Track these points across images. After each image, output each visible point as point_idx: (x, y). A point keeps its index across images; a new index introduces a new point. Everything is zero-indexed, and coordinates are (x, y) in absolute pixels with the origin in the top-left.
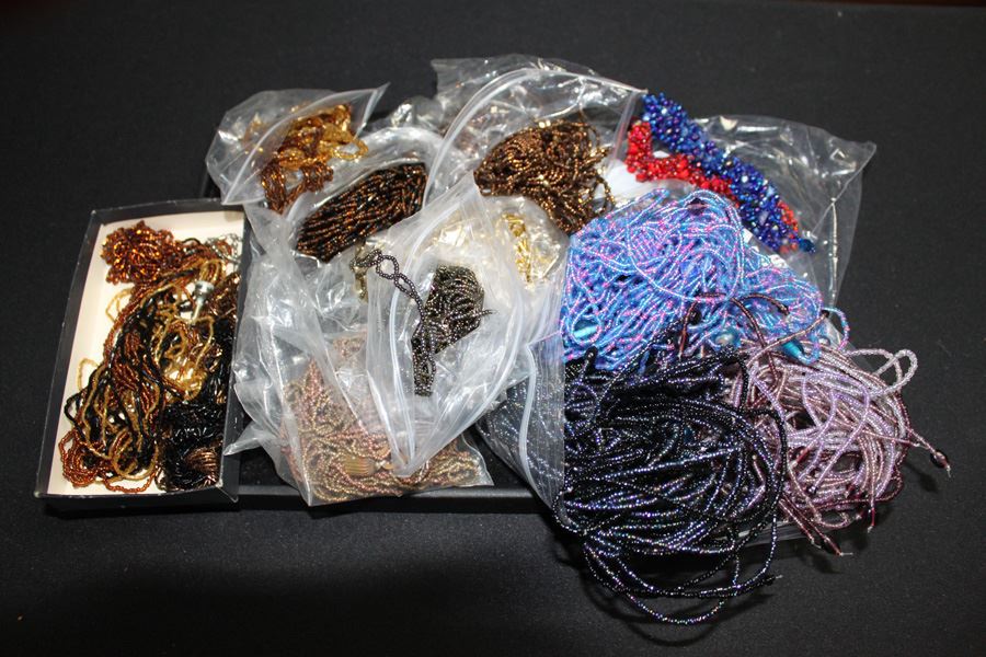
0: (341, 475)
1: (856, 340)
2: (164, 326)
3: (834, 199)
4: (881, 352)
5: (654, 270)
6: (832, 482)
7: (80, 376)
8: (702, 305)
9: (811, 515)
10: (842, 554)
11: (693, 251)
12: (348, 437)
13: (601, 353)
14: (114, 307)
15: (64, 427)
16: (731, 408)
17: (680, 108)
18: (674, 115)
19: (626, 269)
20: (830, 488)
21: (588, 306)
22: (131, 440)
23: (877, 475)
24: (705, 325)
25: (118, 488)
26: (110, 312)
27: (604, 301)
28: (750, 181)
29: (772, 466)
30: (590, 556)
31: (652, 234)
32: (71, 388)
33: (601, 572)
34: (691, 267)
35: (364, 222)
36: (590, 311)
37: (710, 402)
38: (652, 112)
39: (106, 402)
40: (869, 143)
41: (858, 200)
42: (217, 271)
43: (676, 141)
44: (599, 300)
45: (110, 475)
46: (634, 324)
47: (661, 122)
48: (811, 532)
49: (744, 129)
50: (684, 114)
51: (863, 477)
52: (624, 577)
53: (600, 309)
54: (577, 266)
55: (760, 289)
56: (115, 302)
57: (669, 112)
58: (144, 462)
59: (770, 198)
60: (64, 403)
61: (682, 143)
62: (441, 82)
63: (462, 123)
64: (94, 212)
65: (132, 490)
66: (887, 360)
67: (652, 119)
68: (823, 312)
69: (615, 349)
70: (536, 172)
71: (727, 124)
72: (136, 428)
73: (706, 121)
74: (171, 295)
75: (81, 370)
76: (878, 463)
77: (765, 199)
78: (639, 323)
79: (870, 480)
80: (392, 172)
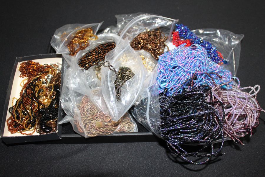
0: (95, 128)
1: (242, 85)
2: (39, 87)
3: (233, 49)
4: (250, 87)
5: (183, 64)
6: (239, 123)
7: (13, 102)
8: (197, 74)
9: (233, 133)
10: (243, 144)
11: (194, 59)
12: (96, 116)
13: (169, 90)
14: (22, 83)
15: (9, 115)
16: (207, 103)
17: (187, 27)
18: (185, 29)
19: (175, 64)
20: (238, 125)
21: (164, 77)
22: (29, 119)
23: (251, 121)
24: (198, 81)
25: (25, 134)
26: (21, 85)
27: (169, 75)
28: (208, 46)
29: (221, 118)
30: (169, 145)
31: (182, 55)
32: (10, 105)
33: (173, 149)
34: (193, 64)
35: (98, 58)
36: (165, 78)
37: (201, 102)
38: (179, 29)
39: (21, 108)
40: (242, 34)
41: (240, 49)
42: (54, 72)
43: (186, 36)
44: (168, 75)
45: (22, 130)
46: (178, 81)
47: (182, 31)
48: (233, 138)
49: (205, 32)
50: (188, 29)
51: (247, 121)
52: (180, 150)
53: (168, 77)
54: (161, 65)
55: (213, 71)
56: (23, 82)
57: (184, 28)
58: (33, 125)
59: (214, 50)
60: (8, 109)
61: (188, 37)
62: (118, 21)
63: (124, 32)
64: (17, 58)
65: (29, 134)
66: (251, 89)
67: (179, 30)
68: (232, 78)
69: (172, 89)
70: (147, 44)
71: (201, 31)
72: (31, 115)
73: (195, 31)
74: (40, 79)
75: (13, 101)
76: (251, 117)
77: (213, 50)
78: (179, 80)
79: (249, 122)
80: (105, 45)
